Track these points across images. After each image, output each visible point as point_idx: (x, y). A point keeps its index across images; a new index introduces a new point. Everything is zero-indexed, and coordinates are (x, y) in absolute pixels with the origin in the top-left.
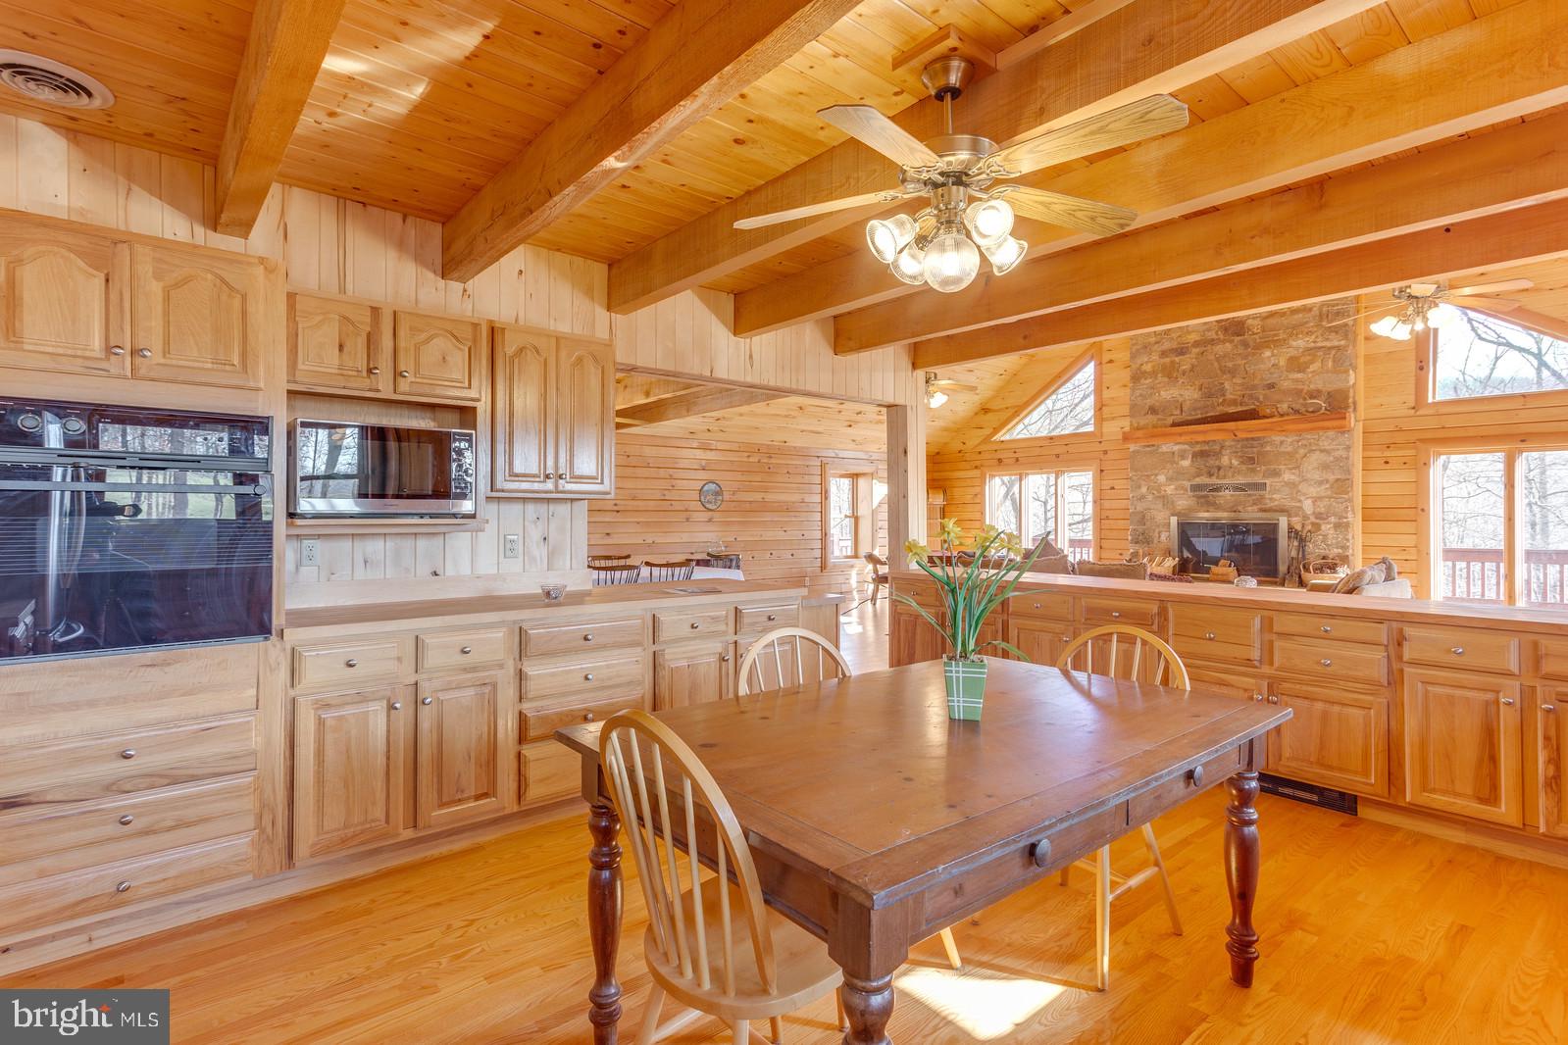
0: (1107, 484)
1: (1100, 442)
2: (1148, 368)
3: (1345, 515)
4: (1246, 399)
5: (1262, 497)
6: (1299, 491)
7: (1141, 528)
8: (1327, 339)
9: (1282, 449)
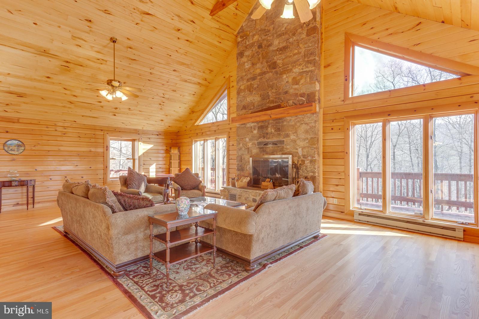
0: (231, 143)
1: (229, 124)
2: (242, 87)
3: (314, 156)
4: (277, 100)
5: (283, 147)
6: (297, 144)
7: (240, 164)
8: (307, 67)
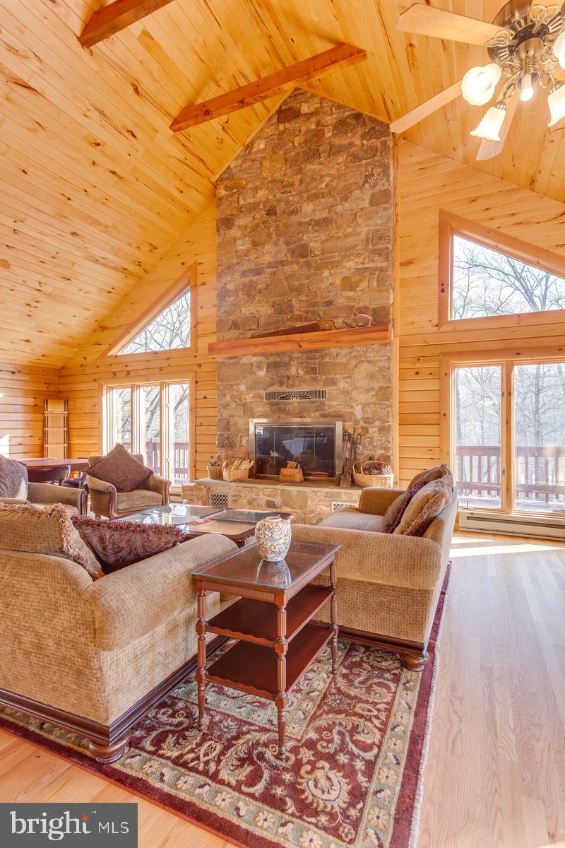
0: (201, 394)
1: (196, 356)
2: (231, 286)
3: (387, 419)
4: (309, 315)
5: (323, 404)
6: (351, 398)
7: (226, 434)
8: (373, 261)
9: (338, 361)
